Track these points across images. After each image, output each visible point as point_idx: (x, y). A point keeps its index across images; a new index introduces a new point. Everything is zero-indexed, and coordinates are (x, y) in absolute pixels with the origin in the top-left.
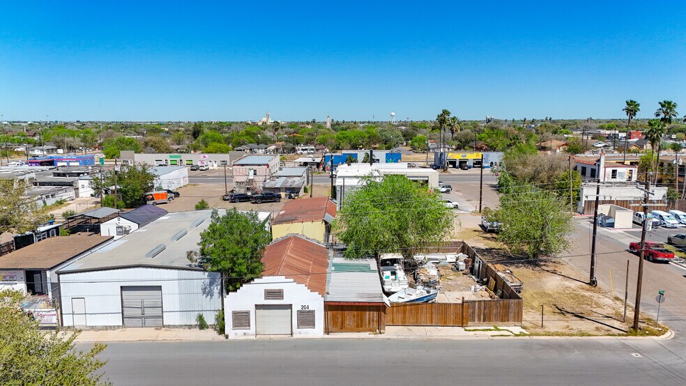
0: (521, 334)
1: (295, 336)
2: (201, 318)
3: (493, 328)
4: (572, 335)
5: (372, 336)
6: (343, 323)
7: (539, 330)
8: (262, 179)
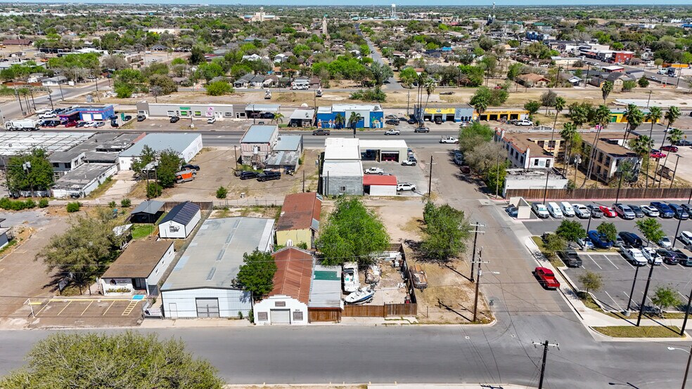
0: (415, 323)
1: (292, 324)
2: (240, 313)
3: (400, 318)
4: (441, 323)
5: (334, 324)
6: (318, 317)
7: (425, 320)
8: (265, 154)
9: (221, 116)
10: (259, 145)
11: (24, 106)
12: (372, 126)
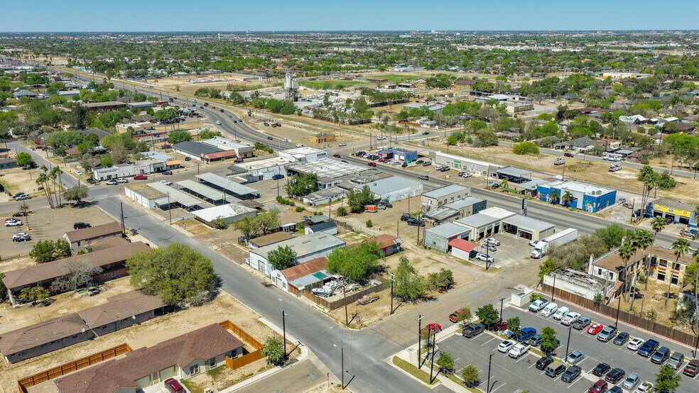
8: (434, 207)
9: (480, 173)
10: (432, 199)
11: (373, 143)
12: (584, 209)
